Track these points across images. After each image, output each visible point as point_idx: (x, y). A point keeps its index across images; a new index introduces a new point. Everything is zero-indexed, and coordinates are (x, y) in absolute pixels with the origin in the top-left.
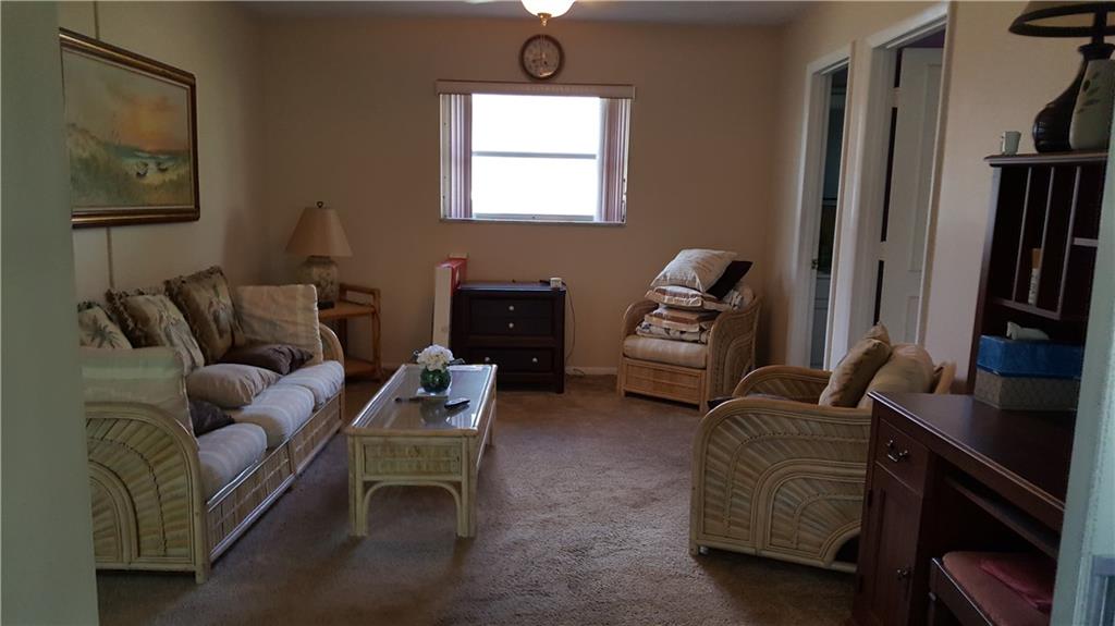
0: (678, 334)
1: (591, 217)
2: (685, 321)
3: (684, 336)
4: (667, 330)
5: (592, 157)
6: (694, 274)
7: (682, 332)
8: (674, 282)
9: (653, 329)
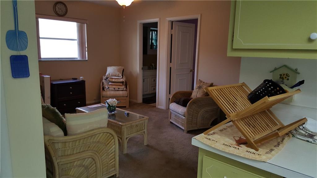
0: (118, 89)
1: (77, 58)
2: (120, 85)
3: (120, 89)
4: (114, 88)
5: (76, 40)
6: (118, 73)
7: (119, 88)
8: (112, 75)
9: (110, 89)
